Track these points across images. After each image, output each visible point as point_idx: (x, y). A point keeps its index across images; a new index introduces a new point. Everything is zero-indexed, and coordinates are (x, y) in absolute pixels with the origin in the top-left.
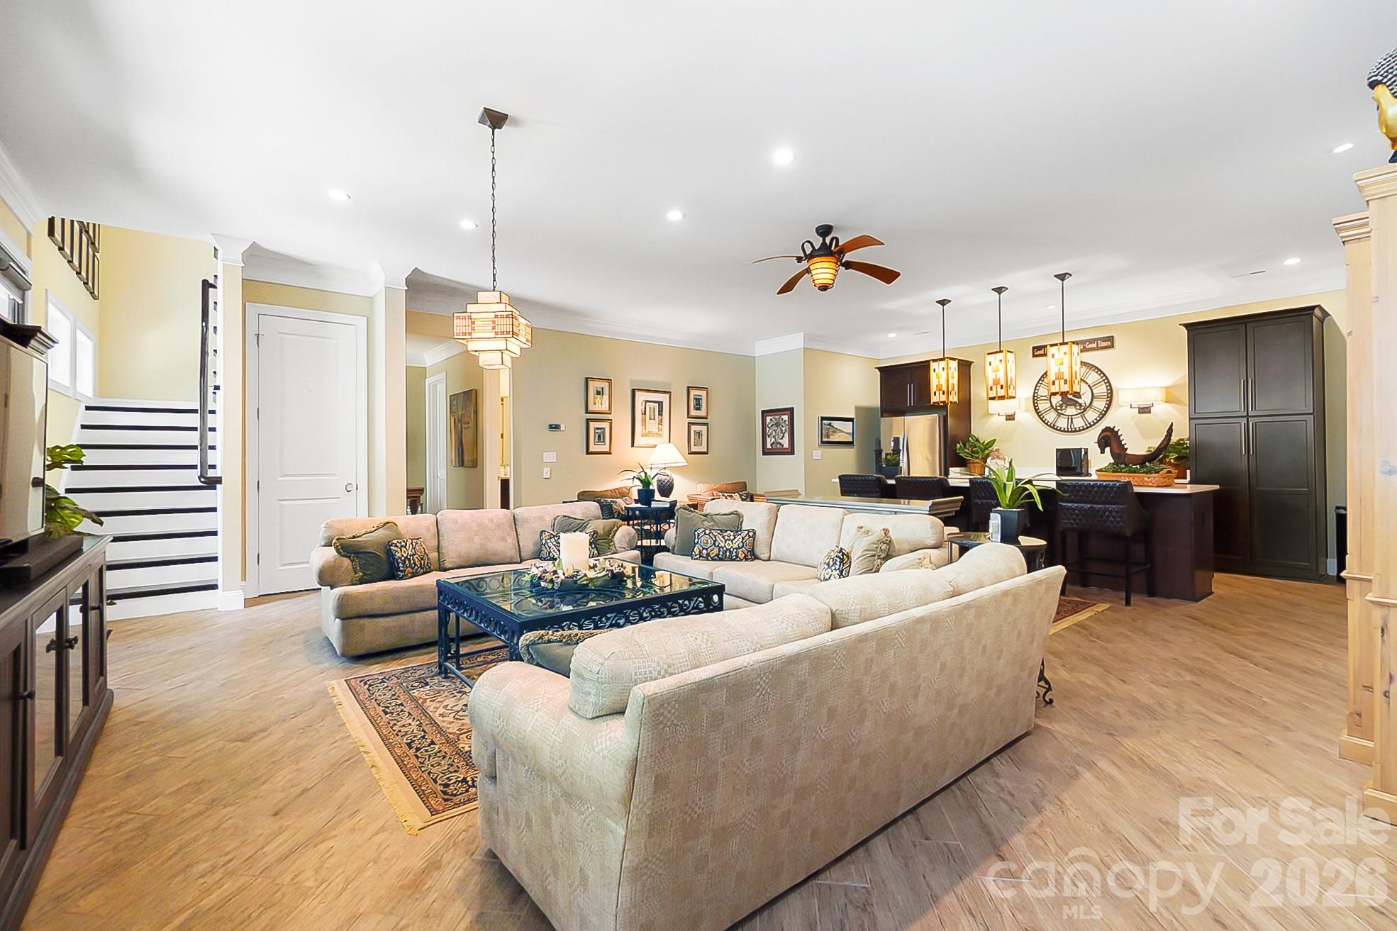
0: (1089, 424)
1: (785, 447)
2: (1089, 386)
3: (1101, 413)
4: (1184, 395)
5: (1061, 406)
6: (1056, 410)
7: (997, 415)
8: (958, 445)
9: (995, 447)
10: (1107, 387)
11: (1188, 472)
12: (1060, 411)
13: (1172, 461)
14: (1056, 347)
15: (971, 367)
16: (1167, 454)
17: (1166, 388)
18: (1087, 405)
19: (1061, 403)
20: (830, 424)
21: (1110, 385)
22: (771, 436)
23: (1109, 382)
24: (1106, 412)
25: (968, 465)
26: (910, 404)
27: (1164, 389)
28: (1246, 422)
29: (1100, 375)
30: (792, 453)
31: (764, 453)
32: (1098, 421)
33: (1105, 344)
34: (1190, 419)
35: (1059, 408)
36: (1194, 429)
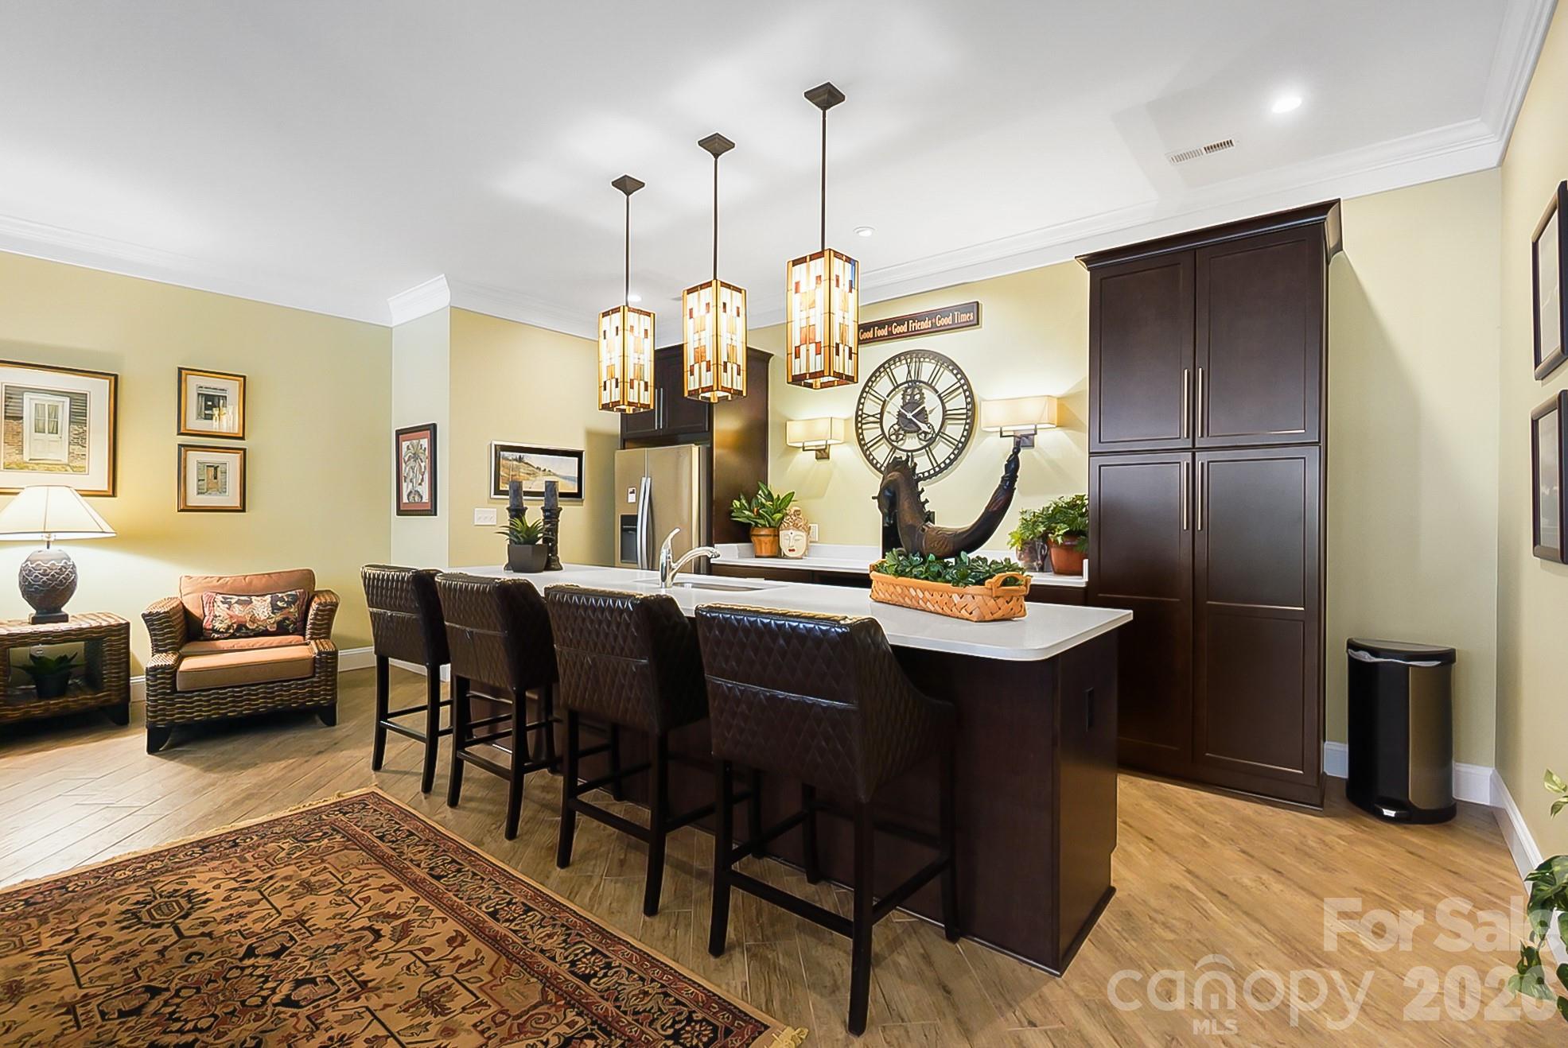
0: (939, 466)
1: (424, 500)
2: (939, 396)
3: (957, 448)
4: (1082, 412)
5: (897, 433)
6: (889, 441)
7: (801, 449)
8: (737, 503)
9: (792, 508)
10: (966, 397)
11: (1086, 562)
12: (895, 444)
13: (1059, 540)
14: (804, 265)
15: (770, 364)
16: (1053, 525)
17: (1058, 399)
18: (937, 431)
19: (896, 427)
20: (520, 460)
21: (971, 395)
22: (408, 480)
23: (970, 389)
24: (965, 444)
25: (754, 539)
26: (659, 426)
27: (1055, 401)
28: (1190, 462)
29: (956, 375)
30: (433, 512)
31: (400, 512)
32: (952, 461)
33: (965, 317)
34: (1091, 454)
35: (893, 437)
36: (1098, 477)
